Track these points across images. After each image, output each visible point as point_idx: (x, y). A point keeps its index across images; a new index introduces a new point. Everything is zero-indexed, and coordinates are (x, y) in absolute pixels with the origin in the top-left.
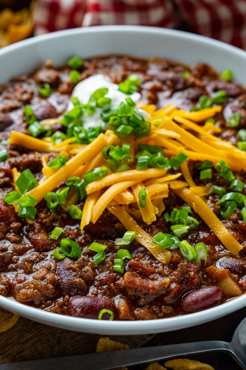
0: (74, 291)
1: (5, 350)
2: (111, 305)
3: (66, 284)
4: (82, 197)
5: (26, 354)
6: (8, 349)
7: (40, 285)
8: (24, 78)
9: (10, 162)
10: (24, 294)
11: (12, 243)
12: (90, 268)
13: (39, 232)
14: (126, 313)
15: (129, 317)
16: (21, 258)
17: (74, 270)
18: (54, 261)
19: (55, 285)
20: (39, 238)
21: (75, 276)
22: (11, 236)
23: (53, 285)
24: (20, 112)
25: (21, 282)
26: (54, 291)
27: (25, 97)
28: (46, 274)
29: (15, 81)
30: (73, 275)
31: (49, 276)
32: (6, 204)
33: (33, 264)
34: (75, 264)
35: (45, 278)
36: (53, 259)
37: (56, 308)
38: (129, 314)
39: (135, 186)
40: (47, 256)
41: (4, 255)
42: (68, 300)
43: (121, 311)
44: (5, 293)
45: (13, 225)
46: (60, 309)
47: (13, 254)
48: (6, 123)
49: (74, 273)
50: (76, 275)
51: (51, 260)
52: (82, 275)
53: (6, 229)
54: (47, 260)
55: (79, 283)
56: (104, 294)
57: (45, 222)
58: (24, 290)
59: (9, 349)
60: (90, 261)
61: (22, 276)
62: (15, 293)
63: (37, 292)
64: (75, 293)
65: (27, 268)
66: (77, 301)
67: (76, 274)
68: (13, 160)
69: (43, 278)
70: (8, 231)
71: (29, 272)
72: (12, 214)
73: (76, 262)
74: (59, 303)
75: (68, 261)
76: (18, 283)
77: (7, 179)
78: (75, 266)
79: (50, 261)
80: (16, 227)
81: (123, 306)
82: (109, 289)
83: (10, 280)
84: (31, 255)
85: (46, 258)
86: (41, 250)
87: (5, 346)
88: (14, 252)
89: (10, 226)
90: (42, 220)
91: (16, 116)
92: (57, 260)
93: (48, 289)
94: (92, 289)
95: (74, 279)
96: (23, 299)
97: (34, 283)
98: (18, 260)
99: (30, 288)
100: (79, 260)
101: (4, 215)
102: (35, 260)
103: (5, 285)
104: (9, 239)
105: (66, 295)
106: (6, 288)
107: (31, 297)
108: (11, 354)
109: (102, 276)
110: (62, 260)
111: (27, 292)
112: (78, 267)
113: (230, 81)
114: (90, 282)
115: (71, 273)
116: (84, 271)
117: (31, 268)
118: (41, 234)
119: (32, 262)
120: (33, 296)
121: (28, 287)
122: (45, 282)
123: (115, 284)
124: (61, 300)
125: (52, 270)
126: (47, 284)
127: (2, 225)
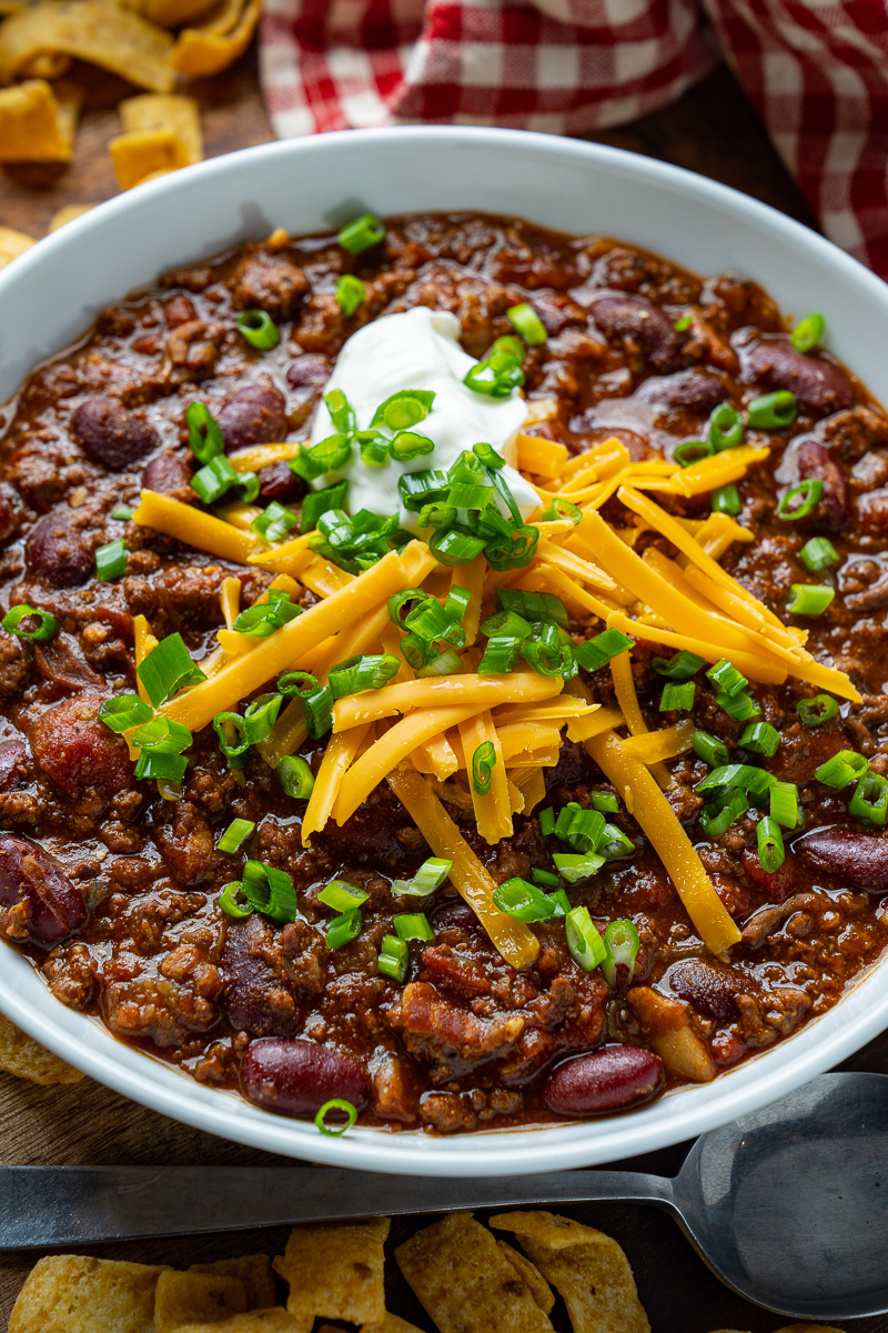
0: (263, 1023)
2: (358, 1076)
3: (243, 1000)
4: (320, 732)
5: (129, 1141)
7: (174, 995)
8: (200, 277)
9: (129, 594)
10: (128, 1015)
11: (113, 851)
12: (316, 959)
13: (190, 829)
14: (393, 1104)
15: (399, 1113)
16: (135, 903)
17: (271, 964)
18: (219, 924)
19: (215, 999)
20: (186, 849)
21: (270, 979)
22: (112, 828)
23: (208, 998)
24: (174, 407)
25: (124, 976)
26: (210, 1016)
27: (198, 352)
28: (192, 966)
29: (174, 282)
30: (264, 976)
31: (204, 973)
32: (107, 733)
33: (165, 924)
34: (275, 944)
35: (191, 977)
36: (219, 918)
37: (211, 1065)
38: (401, 1108)
39: (469, 723)
40: (204, 903)
41: (87, 889)
42: (246, 1047)
43: (381, 1097)
44: (82, 1001)
45: (119, 797)
46: (220, 1069)
47: (111, 889)
48: (133, 443)
49: (270, 972)
50: (274, 978)
51: (213, 917)
52: (292, 976)
53: (100, 807)
54: (204, 916)
55: (278, 1005)
56: (342, 1037)
57: (209, 799)
58: (132, 1004)
59: (85, 1121)
60: (316, 933)
61: (129, 960)
62: (106, 1006)
63: (164, 1014)
64: (264, 1029)
65: (144, 938)
66: (270, 1054)
67: (275, 975)
68: (137, 584)
69: (185, 977)
70: (105, 816)
71: (148, 949)
72: (121, 766)
73: (278, 936)
74: (220, 1050)
75: (257, 929)
76: (117, 980)
77: (116, 645)
78: (273, 950)
79: (209, 922)
80: (127, 806)
81: (388, 1085)
82: (360, 1024)
83: (96, 965)
84: (159, 897)
85: (202, 910)
86: (190, 883)
87: (77, 1111)
88: (117, 881)
89: (111, 799)
90: (201, 795)
91: (160, 417)
92: (231, 921)
93: (193, 1010)
94: (315, 1022)
95: (266, 991)
96: (126, 1028)
97: (159, 988)
98: (124, 905)
99: (145, 1002)
100: (290, 928)
101: (98, 766)
102: (170, 914)
103: (82, 980)
104: (105, 840)
105: (240, 1031)
106: (86, 990)
107: (147, 1025)
108: (91, 1134)
109: (345, 984)
110: (242, 921)
111: (138, 1010)
112: (282, 954)
113: (815, 354)
114: (309, 998)
115: (260, 970)
116: (297, 967)
117: (158, 937)
118: (194, 834)
119: (163, 920)
120: (154, 1022)
121: (142, 996)
122: (187, 988)
123: (376, 1010)
124: (226, 1043)
125: (213, 949)
126: (194, 995)
127: (89, 795)
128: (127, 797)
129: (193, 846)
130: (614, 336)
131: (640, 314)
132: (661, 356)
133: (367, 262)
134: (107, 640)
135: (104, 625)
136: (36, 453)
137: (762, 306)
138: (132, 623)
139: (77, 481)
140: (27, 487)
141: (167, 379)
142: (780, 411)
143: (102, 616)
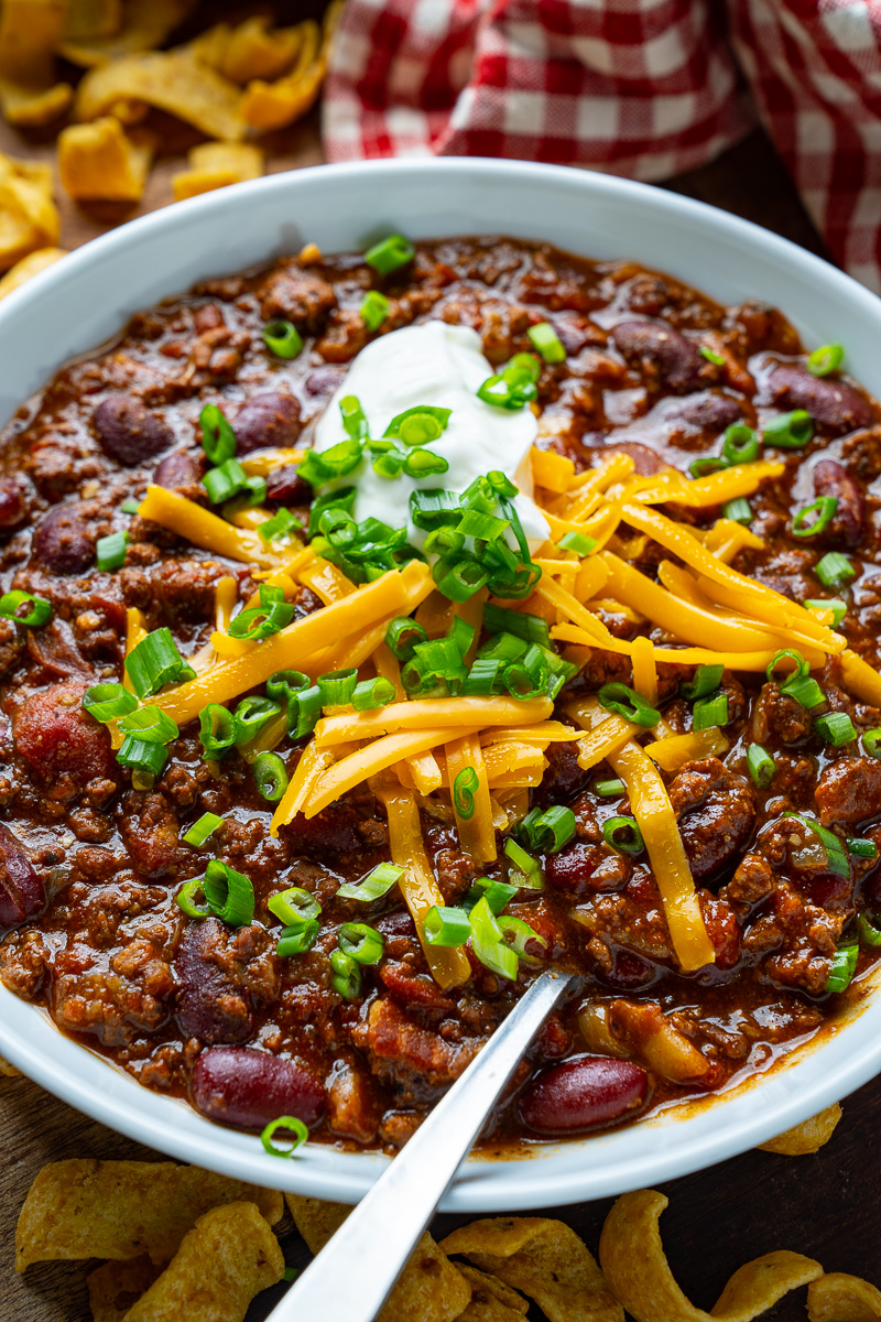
0: (214, 1029)
1: (42, 1114)
2: (311, 1091)
3: (194, 1005)
4: (301, 731)
6: (49, 1112)
7: (122, 991)
8: (232, 288)
9: (125, 583)
10: (74, 1009)
11: (81, 838)
12: (271, 966)
13: (156, 821)
14: (351, 1122)
15: (355, 1131)
16: (96, 893)
17: (224, 969)
18: (177, 921)
19: (165, 998)
20: (150, 841)
21: (223, 984)
22: (82, 816)
23: (157, 997)
24: (193, 409)
25: (76, 969)
26: (157, 1016)
27: (220, 358)
28: (144, 962)
29: (206, 292)
30: (217, 981)
31: (154, 970)
32: (88, 719)
33: (122, 918)
34: (229, 948)
35: (141, 974)
36: (176, 915)
37: (157, 1069)
38: (357, 1126)
40: (164, 897)
41: (48, 876)
42: (197, 1056)
43: (338, 1112)
44: (30, 990)
45: (92, 785)
46: (166, 1074)
47: (73, 877)
48: (149, 440)
49: (222, 977)
50: (227, 983)
51: (171, 914)
52: (244, 981)
53: (73, 793)
54: (161, 912)
55: (229, 1012)
56: (299, 1049)
57: (178, 792)
58: (79, 998)
60: (272, 939)
61: (83, 952)
62: (54, 997)
63: (110, 1010)
64: (215, 1036)
65: (99, 929)
66: (222, 1062)
67: (228, 979)
68: (133, 574)
69: (135, 974)
70: (77, 802)
71: (103, 942)
72: (97, 754)
73: (233, 939)
74: (169, 1054)
75: (212, 931)
76: (68, 972)
77: (109, 634)
78: (226, 953)
79: (166, 919)
80: (99, 794)
81: (346, 1101)
82: (319, 1037)
83: (48, 954)
84: (121, 889)
85: (161, 906)
86: (153, 875)
88: (80, 869)
89: (84, 786)
90: (171, 786)
91: (177, 419)
92: (186, 919)
93: (140, 1009)
94: (271, 1032)
95: (218, 996)
96: (71, 1022)
97: (108, 984)
98: (84, 895)
99: (92, 997)
100: (246, 932)
101: (74, 753)
102: (129, 907)
103: (33, 968)
104: (73, 827)
105: (191, 1038)
106: (35, 979)
107: (94, 1021)
109: (300, 994)
110: (200, 921)
111: (85, 1004)
112: (236, 958)
114: (264, 1007)
115: (212, 974)
116: (251, 973)
117: (113, 929)
118: (160, 827)
119: (122, 913)
120: (100, 1019)
121: (91, 990)
122: (137, 985)
123: (338, 1027)
124: (177, 1046)
125: (167, 947)
126: (143, 993)
127: (62, 780)
128: (101, 785)
129: (157, 838)
130: (633, 358)
131: (659, 336)
132: (677, 378)
133: (394, 281)
134: (98, 628)
135: (98, 614)
136: (54, 445)
137: (783, 333)
138: (126, 613)
139: (91, 474)
140: (41, 476)
141: (189, 382)
142: (796, 429)
143: (96, 605)
